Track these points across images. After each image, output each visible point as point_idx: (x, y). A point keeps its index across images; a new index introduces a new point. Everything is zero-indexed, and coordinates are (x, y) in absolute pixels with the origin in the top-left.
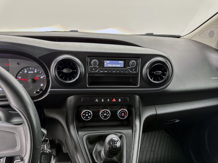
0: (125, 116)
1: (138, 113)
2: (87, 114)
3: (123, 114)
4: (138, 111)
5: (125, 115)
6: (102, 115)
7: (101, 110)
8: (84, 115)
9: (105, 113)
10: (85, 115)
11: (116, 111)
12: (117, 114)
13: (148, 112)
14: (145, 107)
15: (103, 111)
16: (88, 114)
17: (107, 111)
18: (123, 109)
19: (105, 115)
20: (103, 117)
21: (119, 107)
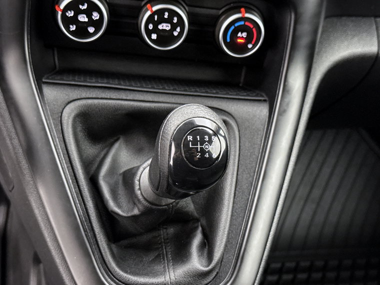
0: (250, 46)
1: (304, 41)
2: (83, 12)
3: (244, 35)
5: (249, 39)
6: (151, 27)
7: (146, 4)
8: (70, 14)
9: (166, 21)
10: (76, 15)
11: (215, 22)
12: (214, 32)
13: (346, 43)
14: (335, 20)
15: (155, 8)
16: (89, 16)
17: (173, 13)
18: (247, 15)
19: (164, 28)
20: (155, 38)
21: (230, 4)
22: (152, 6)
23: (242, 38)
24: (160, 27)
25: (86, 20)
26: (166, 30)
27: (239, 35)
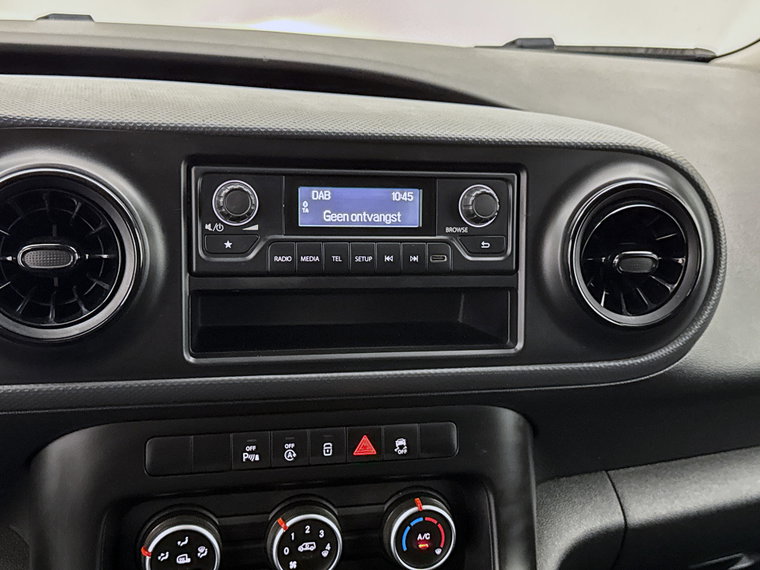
0: (438, 551)
1: (517, 529)
2: (182, 550)
3: (427, 536)
4: (513, 510)
5: (435, 542)
6: (286, 551)
7: (276, 517)
8: (164, 557)
9: (308, 538)
10: (173, 557)
11: (380, 523)
12: (381, 538)
13: (576, 517)
14: (551, 484)
15: (289, 524)
16: (193, 554)
17: (317, 525)
18: (425, 507)
19: (307, 548)
20: (295, 566)
21: (397, 493)
22: (285, 521)
23: (425, 541)
24: (301, 549)
25: (188, 560)
26: (309, 551)
27: (420, 537)
